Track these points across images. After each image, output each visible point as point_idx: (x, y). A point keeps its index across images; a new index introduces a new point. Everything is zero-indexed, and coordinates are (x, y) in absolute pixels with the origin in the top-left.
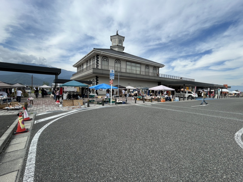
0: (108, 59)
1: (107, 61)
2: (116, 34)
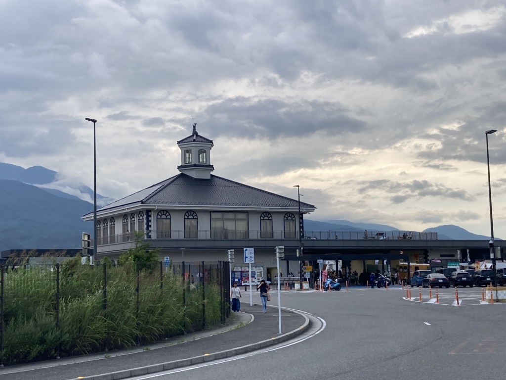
0: (169, 215)
1: (167, 218)
2: (191, 134)
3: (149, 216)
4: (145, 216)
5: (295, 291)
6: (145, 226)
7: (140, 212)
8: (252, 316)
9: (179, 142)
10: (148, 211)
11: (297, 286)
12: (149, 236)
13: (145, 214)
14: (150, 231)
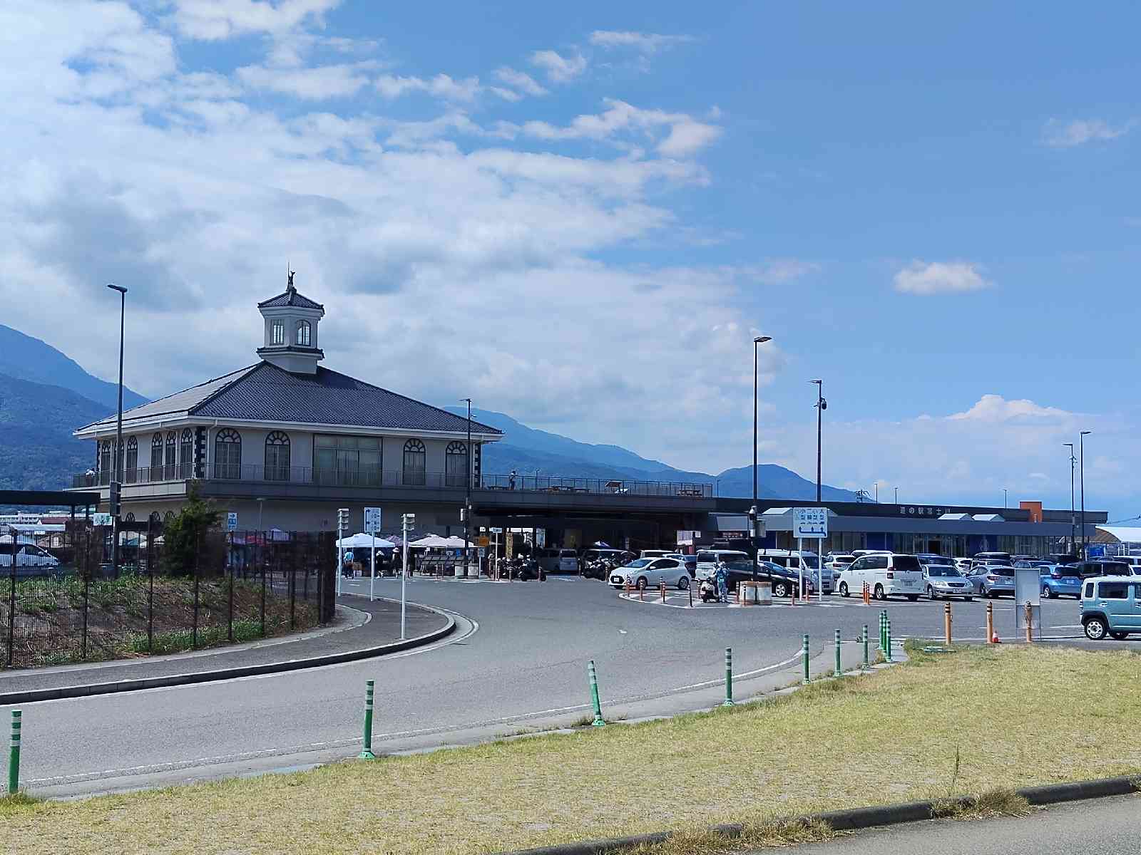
0: (239, 437)
2: (284, 292)
3: (200, 438)
4: (195, 438)
5: (456, 580)
6: (194, 456)
7: (186, 431)
8: (369, 615)
9: (261, 305)
10: (200, 429)
11: (458, 571)
12: (200, 474)
13: (194, 434)
14: (203, 465)
